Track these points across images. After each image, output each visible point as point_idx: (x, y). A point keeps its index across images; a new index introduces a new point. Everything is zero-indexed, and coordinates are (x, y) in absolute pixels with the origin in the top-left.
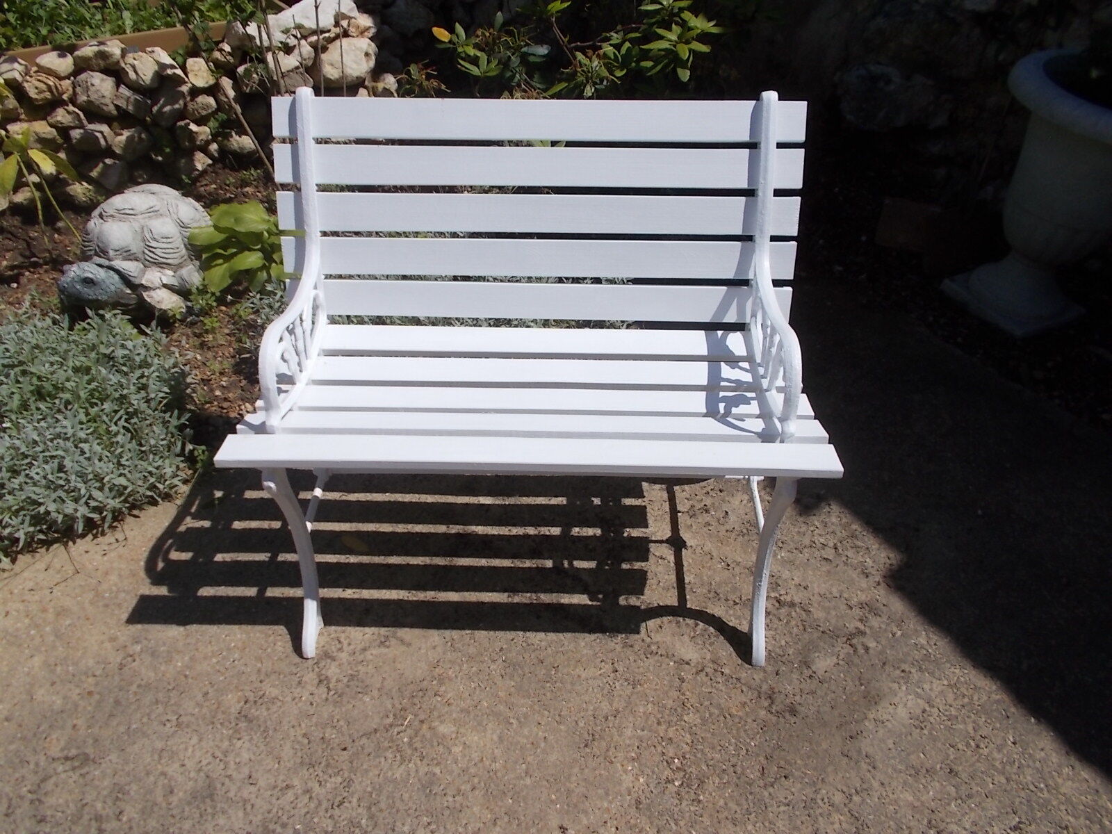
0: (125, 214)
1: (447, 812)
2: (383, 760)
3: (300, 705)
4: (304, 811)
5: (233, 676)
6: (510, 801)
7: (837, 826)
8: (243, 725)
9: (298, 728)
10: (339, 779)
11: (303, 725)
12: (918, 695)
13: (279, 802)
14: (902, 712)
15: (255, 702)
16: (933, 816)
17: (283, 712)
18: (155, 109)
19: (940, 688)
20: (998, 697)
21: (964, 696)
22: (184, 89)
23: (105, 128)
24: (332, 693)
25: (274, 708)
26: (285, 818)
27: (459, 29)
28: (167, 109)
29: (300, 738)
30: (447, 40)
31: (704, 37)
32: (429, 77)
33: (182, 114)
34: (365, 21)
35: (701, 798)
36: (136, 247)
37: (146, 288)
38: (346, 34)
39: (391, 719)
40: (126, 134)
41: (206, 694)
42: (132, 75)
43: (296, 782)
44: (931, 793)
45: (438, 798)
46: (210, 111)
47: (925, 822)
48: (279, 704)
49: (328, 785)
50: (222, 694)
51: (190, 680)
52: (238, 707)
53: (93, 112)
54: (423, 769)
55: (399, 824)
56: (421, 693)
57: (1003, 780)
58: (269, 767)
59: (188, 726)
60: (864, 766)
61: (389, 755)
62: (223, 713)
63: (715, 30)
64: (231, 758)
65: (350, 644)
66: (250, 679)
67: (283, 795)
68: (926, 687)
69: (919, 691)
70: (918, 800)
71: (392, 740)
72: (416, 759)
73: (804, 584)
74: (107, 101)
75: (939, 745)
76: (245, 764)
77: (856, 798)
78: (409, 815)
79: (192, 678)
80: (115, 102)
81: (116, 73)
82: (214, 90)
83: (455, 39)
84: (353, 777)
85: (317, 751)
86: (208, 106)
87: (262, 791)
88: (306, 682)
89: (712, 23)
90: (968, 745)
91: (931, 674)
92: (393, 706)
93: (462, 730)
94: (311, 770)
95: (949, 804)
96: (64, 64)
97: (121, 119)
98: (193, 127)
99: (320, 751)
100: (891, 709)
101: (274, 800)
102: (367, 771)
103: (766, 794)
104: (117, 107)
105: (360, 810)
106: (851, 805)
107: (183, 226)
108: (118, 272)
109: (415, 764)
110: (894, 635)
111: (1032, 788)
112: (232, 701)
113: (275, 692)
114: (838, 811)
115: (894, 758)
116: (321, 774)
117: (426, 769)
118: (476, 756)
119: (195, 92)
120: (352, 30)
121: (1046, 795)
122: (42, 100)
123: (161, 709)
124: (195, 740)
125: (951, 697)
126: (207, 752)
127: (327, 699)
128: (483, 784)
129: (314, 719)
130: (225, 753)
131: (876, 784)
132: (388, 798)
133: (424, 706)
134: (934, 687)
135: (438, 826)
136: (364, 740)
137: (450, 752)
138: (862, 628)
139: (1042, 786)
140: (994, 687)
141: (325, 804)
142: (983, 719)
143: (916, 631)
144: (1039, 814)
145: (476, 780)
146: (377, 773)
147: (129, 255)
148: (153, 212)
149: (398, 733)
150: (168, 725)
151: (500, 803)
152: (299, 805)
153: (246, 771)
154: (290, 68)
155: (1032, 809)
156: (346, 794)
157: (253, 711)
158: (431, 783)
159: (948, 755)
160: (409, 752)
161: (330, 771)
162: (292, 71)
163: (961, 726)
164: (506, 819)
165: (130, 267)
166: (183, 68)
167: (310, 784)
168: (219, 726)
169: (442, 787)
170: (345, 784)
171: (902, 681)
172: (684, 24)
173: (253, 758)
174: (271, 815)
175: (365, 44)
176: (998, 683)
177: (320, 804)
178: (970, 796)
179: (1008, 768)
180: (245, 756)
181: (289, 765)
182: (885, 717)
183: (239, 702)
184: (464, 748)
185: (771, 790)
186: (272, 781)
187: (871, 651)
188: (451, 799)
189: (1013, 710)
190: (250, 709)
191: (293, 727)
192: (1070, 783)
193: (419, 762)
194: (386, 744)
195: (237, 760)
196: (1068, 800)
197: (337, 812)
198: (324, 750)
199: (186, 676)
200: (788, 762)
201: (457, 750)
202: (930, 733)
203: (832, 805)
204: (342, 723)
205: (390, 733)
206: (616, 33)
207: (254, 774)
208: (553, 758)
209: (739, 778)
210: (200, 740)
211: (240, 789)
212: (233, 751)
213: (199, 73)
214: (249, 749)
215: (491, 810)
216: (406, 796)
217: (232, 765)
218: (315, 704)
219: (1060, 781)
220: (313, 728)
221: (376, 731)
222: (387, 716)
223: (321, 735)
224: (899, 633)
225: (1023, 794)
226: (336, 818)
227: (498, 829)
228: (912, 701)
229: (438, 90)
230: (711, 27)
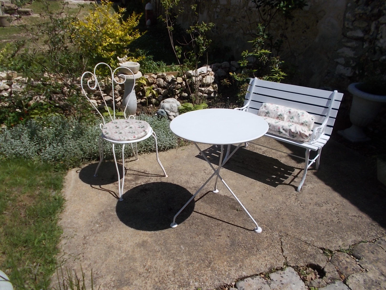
0: (168, 102)
8: (192, 176)
18: (170, 86)
19: (318, 185)
22: (176, 83)
23: (160, 89)
27: (235, 73)
28: (172, 86)
30: (232, 75)
31: (283, 76)
32: (228, 81)
33: (174, 88)
34: (213, 73)
36: (170, 108)
37: (170, 116)
38: (208, 75)
40: (164, 91)
42: (167, 79)
44: (312, 196)
46: (180, 88)
47: (310, 199)
53: (159, 86)
57: (326, 196)
59: (183, 175)
69: (313, 185)
80: (163, 84)
81: (164, 79)
82: (181, 84)
83: (234, 75)
86: (180, 86)
87: (196, 183)
90: (321, 192)
91: (316, 184)
95: (315, 197)
96: (155, 77)
97: (164, 88)
98: (176, 90)
107: (178, 105)
108: (166, 112)
111: (331, 198)
112: (190, 173)
119: (178, 83)
120: (210, 74)
122: (151, 82)
123: (178, 172)
126: (187, 178)
130: (189, 178)
139: (333, 198)
142: (325, 190)
147: (168, 109)
148: (173, 102)
150: (180, 174)
153: (193, 180)
155: (330, 200)
159: (316, 193)
163: (320, 190)
165: (168, 111)
166: (176, 79)
168: (188, 175)
172: (279, 74)
175: (213, 77)
178: (319, 197)
195: (191, 179)
196: (337, 200)
202: (314, 190)
208: (244, 185)
210: (185, 176)
211: (192, 182)
213: (180, 80)
225: (329, 198)
229: (229, 84)
230: (285, 74)
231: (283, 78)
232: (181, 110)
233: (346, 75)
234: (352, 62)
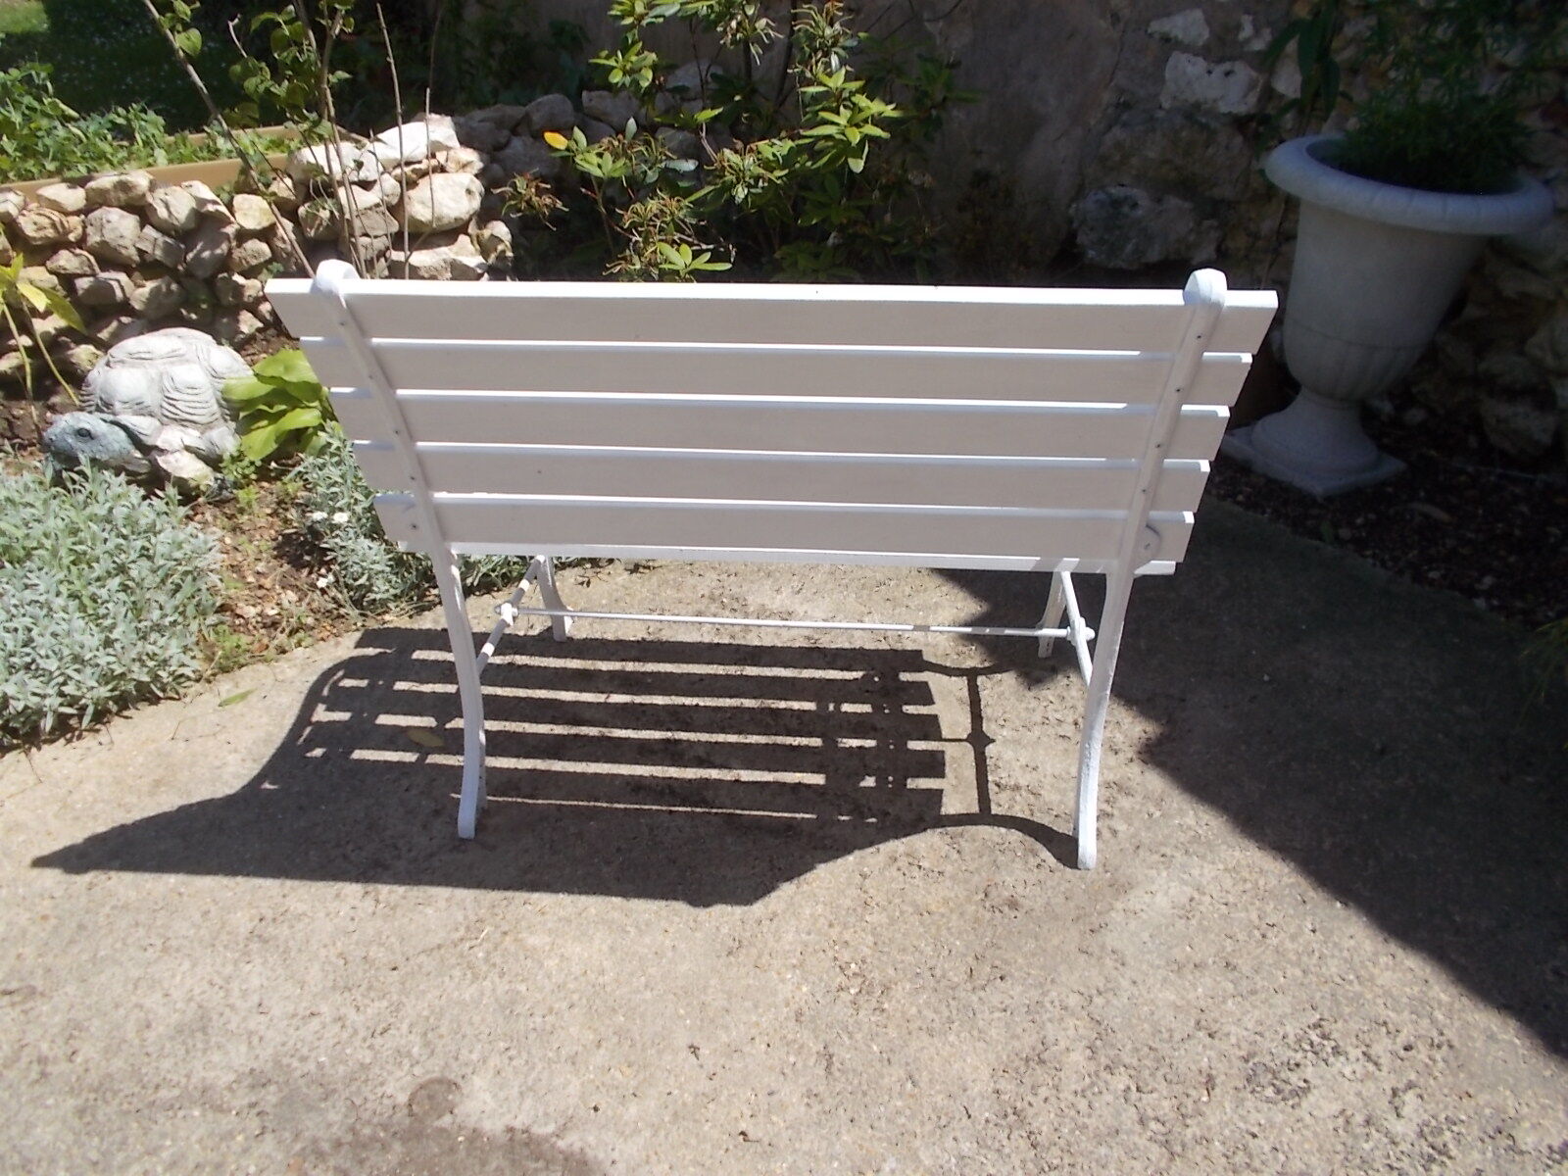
0: (140, 359)
1: (532, 1036)
2: (447, 979)
3: (335, 921)
4: (332, 1042)
5: (244, 892)
6: (622, 1019)
7: (1071, 1032)
8: (255, 946)
9: (331, 947)
10: (385, 1003)
11: (339, 944)
12: (1184, 882)
13: (298, 1033)
14: (1161, 901)
15: (274, 920)
16: (1203, 1016)
17: (311, 931)
18: (190, 256)
19: (1213, 874)
20: (1292, 880)
21: (1245, 881)
22: (230, 230)
23: (123, 277)
24: (382, 905)
25: (300, 926)
26: (305, 1051)
27: (578, 134)
28: (206, 254)
29: (333, 959)
30: (563, 147)
31: (879, 121)
32: (540, 192)
33: (225, 264)
34: (470, 155)
35: (886, 1006)
36: (152, 399)
37: (162, 451)
38: (442, 169)
39: (462, 932)
40: (150, 285)
41: (206, 913)
42: (162, 213)
43: (324, 1009)
44: (1200, 990)
45: (522, 1019)
46: (262, 260)
47: (1192, 1023)
48: (307, 920)
49: (369, 1010)
50: (229, 913)
51: (185, 898)
52: (250, 926)
53: (108, 257)
54: (502, 987)
55: (464, 1052)
56: (505, 902)
57: (1298, 973)
58: (287, 994)
59: (178, 950)
60: (1109, 962)
61: (457, 973)
62: (229, 933)
63: (895, 114)
64: (235, 986)
65: (410, 850)
66: (270, 894)
67: (304, 1025)
68: (1196, 872)
69: (1186, 877)
70: (1183, 998)
71: (462, 956)
72: (494, 975)
73: (1032, 765)
74: (127, 242)
75: (1212, 936)
76: (255, 991)
77: (1099, 1001)
78: (479, 1040)
79: (189, 896)
80: (138, 245)
81: (141, 211)
82: (267, 234)
83: (574, 147)
84: (405, 1000)
85: (356, 972)
86: (259, 253)
87: (275, 1021)
88: (346, 895)
89: (892, 106)
90: (1250, 935)
91: (1203, 857)
92: (466, 917)
93: (559, 941)
94: (346, 994)
95: (1224, 1002)
96: (75, 198)
97: (146, 267)
98: (238, 278)
99: (360, 974)
100: (1147, 898)
101: (291, 1031)
102: (424, 992)
103: (975, 998)
104: (141, 252)
105: (412, 1037)
106: (1091, 1008)
107: (215, 376)
109: (493, 982)
110: (1150, 815)
111: (1338, 980)
112: (242, 920)
113: (302, 907)
114: (1073, 1014)
115: (1150, 952)
116: (359, 998)
117: (507, 987)
118: (577, 970)
119: (243, 235)
120: (450, 166)
121: (1357, 987)
122: (41, 239)
123: (141, 931)
124: (186, 965)
125: (1228, 883)
126: (203, 978)
127: (374, 913)
128: (584, 1001)
129: (355, 937)
130: (228, 979)
131: (1125, 983)
132: (451, 1021)
133: (508, 917)
134: (1205, 872)
135: (519, 1052)
136: (423, 958)
137: (541, 966)
138: (1109, 809)
139: (1351, 977)
140: (1286, 870)
141: (362, 1033)
142: (1272, 906)
143: (1181, 810)
144: (1347, 1010)
145: (575, 997)
146: (439, 994)
147: (141, 409)
148: (174, 357)
149: (471, 948)
150: (151, 950)
151: (608, 1022)
152: (326, 1036)
153: (256, 999)
154: (368, 205)
155: (1338, 1004)
156: (392, 1020)
157: (270, 929)
158: (513, 1002)
159: (1224, 948)
160: (484, 968)
161: (372, 994)
162: (370, 209)
163: (1243, 915)
164: (615, 1040)
165: (142, 425)
166: (230, 206)
167: (343, 1011)
168: (221, 949)
169: (527, 1007)
170: (393, 1008)
171: (1162, 867)
172: (855, 108)
173: (265, 983)
174: (286, 1048)
175: (468, 179)
176: (1292, 865)
177: (356, 1032)
178: (1253, 992)
179: (1305, 958)
180: (255, 982)
181: (315, 990)
182: (1138, 907)
183: (251, 920)
184: (561, 961)
185: (982, 994)
186: (291, 1009)
187: (1120, 835)
188: (539, 1020)
189: (1311, 893)
190: (266, 928)
191: (325, 946)
192: (1389, 974)
193: (497, 980)
194: (453, 961)
195: (244, 987)
196: (1387, 993)
197: (379, 1041)
198: (365, 971)
199: (180, 894)
200: (1006, 962)
201: (552, 963)
202: (1200, 923)
203: (1065, 1008)
204: (393, 939)
205: (459, 949)
206: (780, 140)
207: (265, 1002)
208: (683, 968)
209: (938, 982)
210: (194, 966)
211: (245, 1019)
212: (238, 976)
213: (252, 212)
214: (261, 974)
215: (595, 1030)
216: (477, 1019)
217: (236, 993)
218: (357, 919)
219: (1376, 971)
220: (352, 947)
221: (439, 947)
222: (457, 930)
223: (364, 954)
224: (1158, 814)
225: (1326, 988)
226: (377, 1047)
227: (602, 1051)
228: (1175, 888)
229: (553, 209)
230: (889, 111)
231: (877, 132)
232: (249, 403)
233: (1223, 108)
234: (1247, 31)
